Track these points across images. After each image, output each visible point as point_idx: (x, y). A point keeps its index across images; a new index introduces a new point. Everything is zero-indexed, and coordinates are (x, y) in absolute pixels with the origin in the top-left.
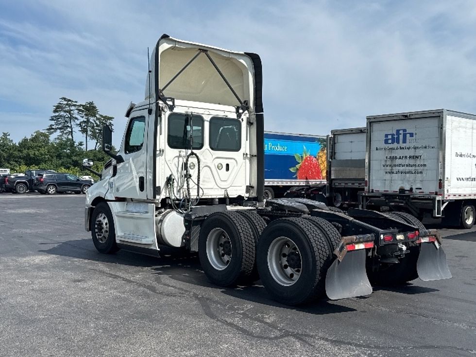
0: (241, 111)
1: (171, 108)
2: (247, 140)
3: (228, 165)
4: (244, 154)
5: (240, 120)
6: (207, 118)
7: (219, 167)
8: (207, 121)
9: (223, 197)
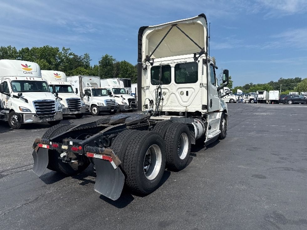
0: (197, 56)
1: (152, 64)
2: (203, 74)
3: (187, 92)
4: (201, 84)
5: (197, 62)
6: (173, 65)
7: (182, 93)
8: (173, 67)
9: (184, 111)
